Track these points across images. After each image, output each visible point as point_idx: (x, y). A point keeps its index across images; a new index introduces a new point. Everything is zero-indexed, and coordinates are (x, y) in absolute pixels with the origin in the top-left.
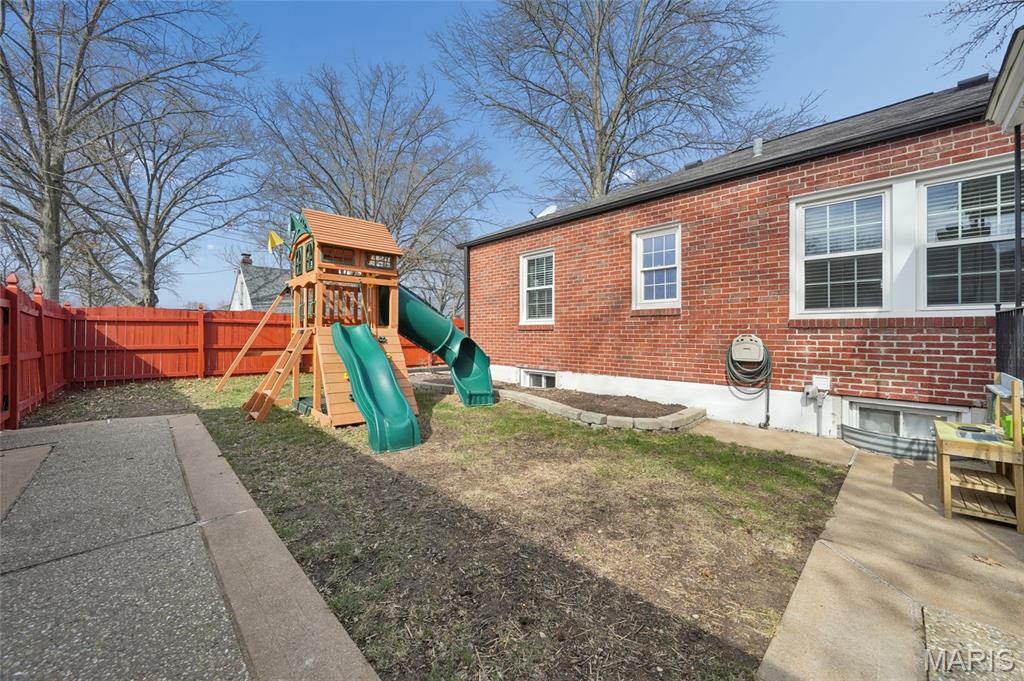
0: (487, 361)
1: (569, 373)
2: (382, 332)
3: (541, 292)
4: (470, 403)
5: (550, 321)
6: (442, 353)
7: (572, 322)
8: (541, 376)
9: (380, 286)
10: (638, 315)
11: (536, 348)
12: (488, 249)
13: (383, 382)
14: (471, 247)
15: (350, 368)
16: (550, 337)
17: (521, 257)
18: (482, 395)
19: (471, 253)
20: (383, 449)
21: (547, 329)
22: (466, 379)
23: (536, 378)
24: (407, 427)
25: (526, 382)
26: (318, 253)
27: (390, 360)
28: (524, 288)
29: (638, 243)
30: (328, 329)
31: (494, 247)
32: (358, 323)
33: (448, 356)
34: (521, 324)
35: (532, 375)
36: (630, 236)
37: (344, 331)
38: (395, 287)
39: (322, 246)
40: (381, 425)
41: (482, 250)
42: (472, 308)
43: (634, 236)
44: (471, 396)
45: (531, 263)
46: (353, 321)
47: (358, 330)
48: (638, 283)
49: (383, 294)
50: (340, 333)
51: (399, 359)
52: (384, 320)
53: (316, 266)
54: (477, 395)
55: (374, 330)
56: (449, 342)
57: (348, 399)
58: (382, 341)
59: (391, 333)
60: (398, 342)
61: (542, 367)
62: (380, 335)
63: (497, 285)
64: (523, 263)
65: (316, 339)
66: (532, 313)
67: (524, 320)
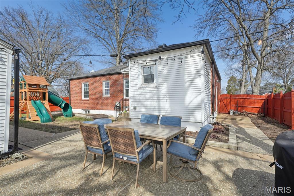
0: (72, 108)
1: (92, 110)
2: (44, 102)
3: (87, 92)
4: (66, 117)
5: (88, 99)
6: (60, 106)
7: (93, 99)
8: (87, 111)
9: (43, 92)
10: (104, 98)
11: (86, 105)
12: (75, 81)
13: (44, 112)
14: (70, 80)
15: (36, 109)
16: (88, 102)
17: (82, 84)
18: (69, 115)
19: (71, 81)
20: (44, 122)
21: (88, 100)
22: (65, 112)
23: (86, 111)
24: (49, 119)
25: (84, 112)
26: (27, 85)
27: (46, 108)
28: (83, 91)
29: (104, 83)
30: (30, 101)
31: (76, 80)
32: (38, 100)
33: (61, 107)
34: (82, 99)
35: (85, 111)
36: (102, 82)
37: (34, 102)
38: (47, 92)
39: (29, 84)
40: (43, 119)
41: (73, 81)
42: (71, 95)
43: (103, 82)
44: (66, 115)
45: (84, 85)
46: (36, 99)
47: (38, 101)
48: (104, 91)
49: (44, 94)
50: (33, 102)
51: (48, 108)
52: (44, 99)
53: (27, 88)
54: (68, 115)
55: (42, 101)
56: (61, 104)
57: (36, 115)
58: (44, 104)
59: (46, 102)
60: (48, 104)
61: (87, 109)
62: (43, 102)
63: (77, 90)
64: (83, 85)
65: (27, 103)
66: (85, 97)
67: (83, 98)
